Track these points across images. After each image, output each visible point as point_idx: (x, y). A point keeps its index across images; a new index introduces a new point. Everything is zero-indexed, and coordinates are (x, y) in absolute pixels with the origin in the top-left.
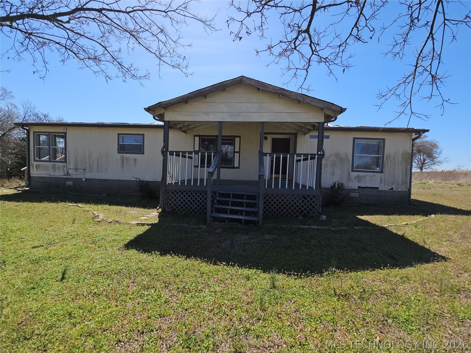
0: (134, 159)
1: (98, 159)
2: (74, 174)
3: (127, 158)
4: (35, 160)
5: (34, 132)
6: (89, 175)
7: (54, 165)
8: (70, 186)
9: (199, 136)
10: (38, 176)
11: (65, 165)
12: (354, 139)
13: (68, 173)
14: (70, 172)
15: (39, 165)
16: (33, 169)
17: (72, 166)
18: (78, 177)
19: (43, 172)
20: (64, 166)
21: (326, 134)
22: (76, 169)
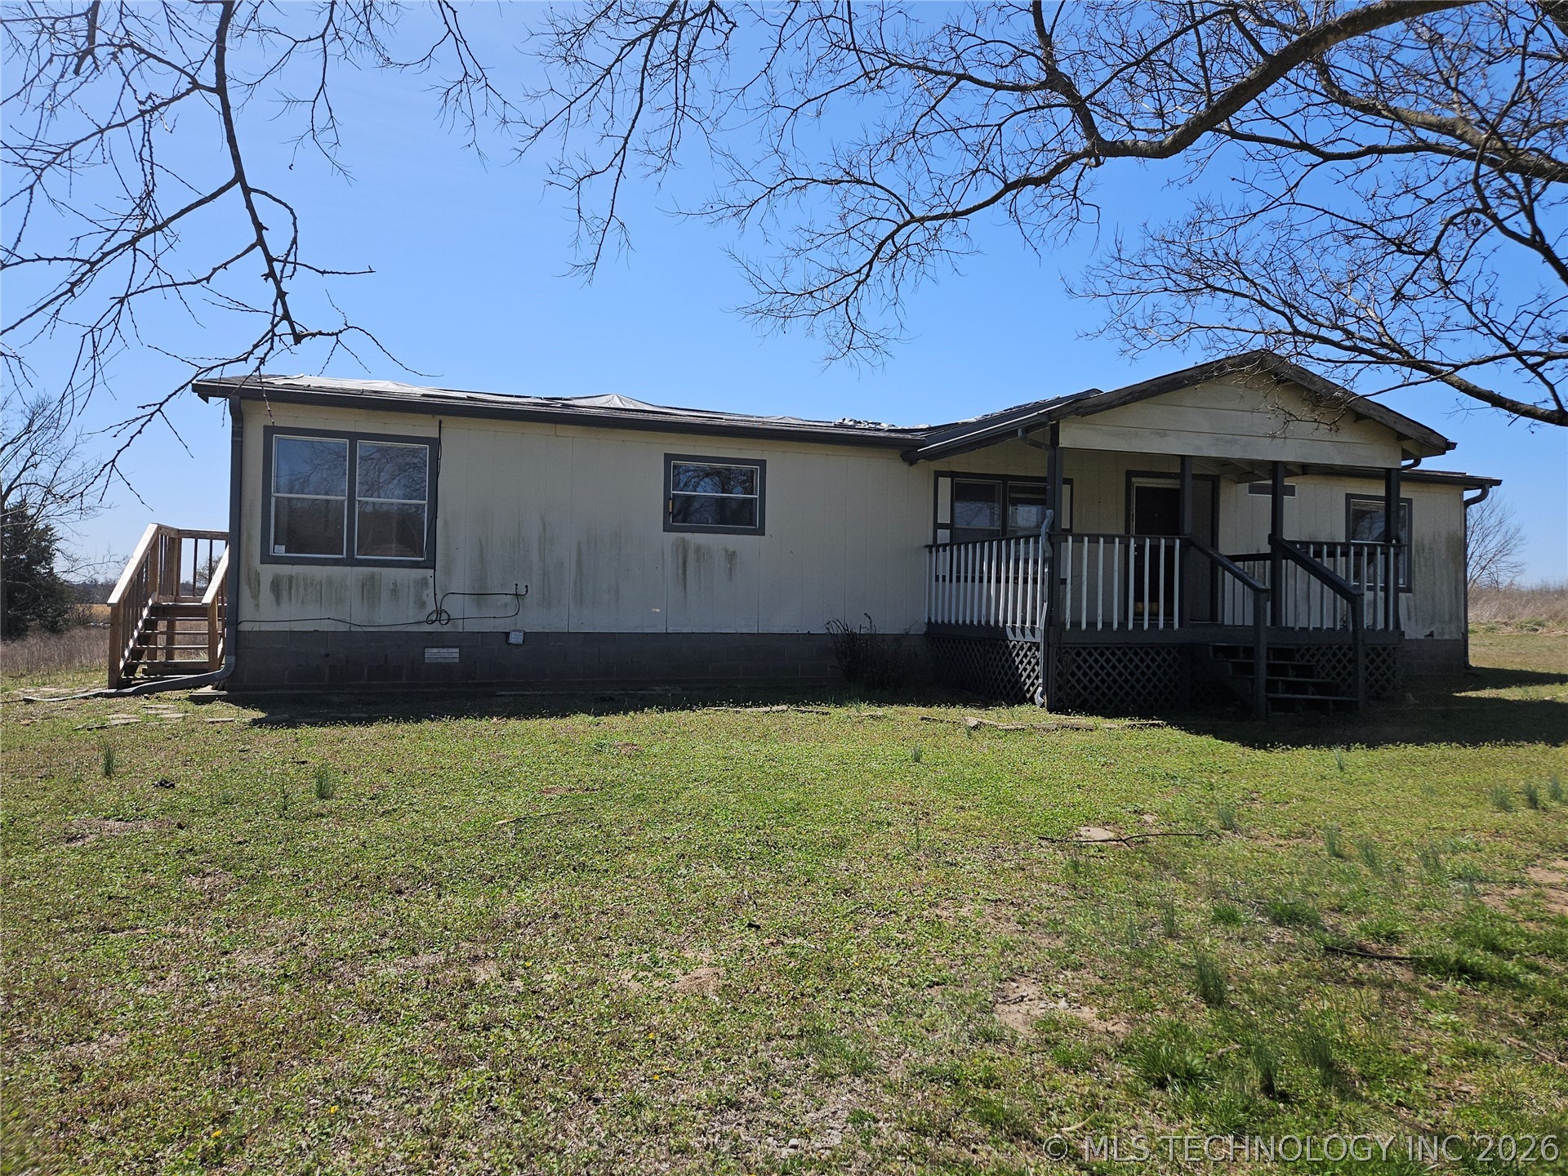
0: (727, 551)
1: (579, 553)
2: (468, 617)
3: (698, 549)
4: (267, 558)
5: (269, 431)
6: (536, 619)
7: (372, 577)
8: (445, 668)
9: (952, 474)
10: (285, 627)
11: (425, 579)
12: (1349, 497)
13: (439, 612)
14: (453, 606)
15: (291, 579)
16: (256, 596)
17: (461, 581)
18: (488, 626)
19: (313, 611)
20: (424, 582)
21: (1288, 482)
22: (480, 596)
